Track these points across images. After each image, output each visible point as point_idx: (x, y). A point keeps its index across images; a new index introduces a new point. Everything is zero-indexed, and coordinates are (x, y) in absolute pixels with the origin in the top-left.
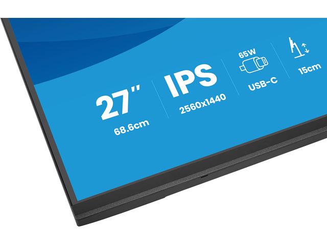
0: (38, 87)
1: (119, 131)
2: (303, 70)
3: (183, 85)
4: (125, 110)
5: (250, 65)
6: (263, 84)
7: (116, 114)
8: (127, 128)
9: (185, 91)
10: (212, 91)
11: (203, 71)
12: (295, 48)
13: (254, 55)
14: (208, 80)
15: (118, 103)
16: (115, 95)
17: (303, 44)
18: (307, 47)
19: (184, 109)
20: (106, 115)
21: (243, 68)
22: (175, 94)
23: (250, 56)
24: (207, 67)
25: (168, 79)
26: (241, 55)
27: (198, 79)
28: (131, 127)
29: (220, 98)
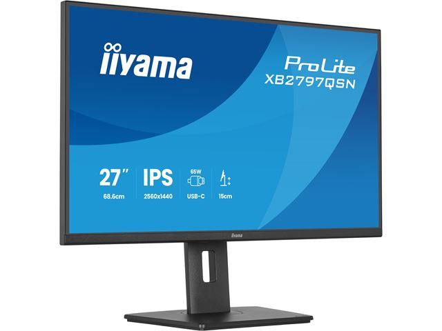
0: (72, 148)
1: (106, 196)
2: (222, 196)
3: (153, 178)
4: (114, 184)
5: (194, 181)
6: (196, 196)
7: (108, 184)
8: (111, 196)
9: (152, 184)
10: (166, 190)
11: (167, 174)
12: (223, 179)
13: (199, 175)
14: (167, 181)
15: (113, 175)
16: (113, 171)
17: (229, 178)
18: (230, 181)
19: (148, 196)
20: (103, 183)
21: (189, 181)
22: (146, 184)
23: (196, 174)
24: (170, 172)
25: (146, 171)
26: (192, 172)
27: (162, 178)
28: (114, 197)
29: (169, 196)
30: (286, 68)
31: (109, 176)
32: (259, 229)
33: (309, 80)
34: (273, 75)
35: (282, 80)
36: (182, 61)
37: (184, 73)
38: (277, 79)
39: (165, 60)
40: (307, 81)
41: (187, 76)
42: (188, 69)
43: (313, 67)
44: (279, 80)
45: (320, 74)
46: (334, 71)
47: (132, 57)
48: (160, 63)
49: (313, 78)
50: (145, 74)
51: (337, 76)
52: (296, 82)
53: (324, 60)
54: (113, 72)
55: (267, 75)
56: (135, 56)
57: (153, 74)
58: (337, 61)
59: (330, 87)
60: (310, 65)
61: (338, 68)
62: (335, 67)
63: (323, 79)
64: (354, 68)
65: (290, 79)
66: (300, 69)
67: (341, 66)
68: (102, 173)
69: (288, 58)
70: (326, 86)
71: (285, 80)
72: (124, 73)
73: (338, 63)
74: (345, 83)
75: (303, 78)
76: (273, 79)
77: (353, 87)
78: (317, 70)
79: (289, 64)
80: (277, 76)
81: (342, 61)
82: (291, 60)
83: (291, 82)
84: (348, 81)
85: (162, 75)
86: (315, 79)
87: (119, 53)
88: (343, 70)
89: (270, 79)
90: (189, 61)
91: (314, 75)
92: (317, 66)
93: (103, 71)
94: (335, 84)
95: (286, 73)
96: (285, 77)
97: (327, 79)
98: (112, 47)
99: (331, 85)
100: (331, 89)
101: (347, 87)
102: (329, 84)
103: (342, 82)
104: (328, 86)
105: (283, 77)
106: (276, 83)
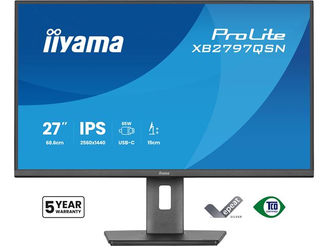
0: (20, 107)
1: (48, 143)
2: (150, 142)
3: (88, 129)
4: (55, 133)
5: (125, 131)
6: (126, 143)
7: (50, 133)
8: (52, 143)
9: (87, 133)
11: (101, 125)
12: (152, 129)
13: (129, 126)
14: (101, 131)
15: (54, 127)
16: (54, 124)
17: (157, 129)
18: (158, 131)
19: (83, 142)
20: (46, 133)
21: (121, 131)
22: (82, 133)
23: (127, 126)
24: (103, 124)
25: (82, 124)
26: (123, 124)
27: (96, 129)
28: (55, 143)
29: (103, 143)
30: (213, 38)
31: (51, 128)
32: (185, 169)
33: (236, 47)
34: (200, 45)
35: (209, 48)
36: (114, 39)
37: (116, 48)
38: (204, 48)
39: (99, 39)
40: (234, 48)
41: (119, 50)
42: (120, 45)
43: (240, 37)
44: (206, 49)
45: (248, 41)
46: (263, 38)
47: (70, 38)
48: (95, 42)
49: (240, 46)
50: (81, 50)
51: (266, 42)
52: (223, 49)
53: (252, 30)
54: (54, 50)
55: (195, 46)
56: (73, 37)
57: (89, 50)
58: (265, 30)
59: (258, 52)
60: (238, 35)
61: (266, 37)
62: (264, 35)
63: (251, 46)
64: (284, 35)
65: (216, 47)
66: (227, 38)
67: (270, 34)
68: (45, 125)
69: (216, 30)
70: (254, 51)
71: (212, 49)
72: (64, 50)
73: (268, 32)
74: (274, 48)
75: (230, 46)
76: (201, 49)
77: (283, 51)
78: (245, 38)
79: (216, 36)
80: (204, 46)
81: (271, 30)
82: (218, 32)
83: (218, 50)
84: (278, 46)
85: (97, 50)
86: (242, 46)
87: (60, 36)
88: (272, 37)
89: (197, 48)
90: (121, 39)
91: (242, 43)
92: (245, 35)
93: (46, 50)
94: (264, 49)
95: (213, 43)
96: (212, 46)
97: (255, 46)
98: (54, 32)
99: (260, 50)
100: (259, 53)
101: (276, 51)
102: (258, 49)
103: (271, 47)
104: (256, 51)
105: (210, 46)
106: (203, 51)
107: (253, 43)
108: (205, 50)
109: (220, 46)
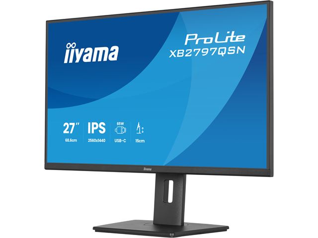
0: (49, 110)
1: (67, 140)
2: (137, 141)
3: (93, 128)
4: (71, 132)
5: (119, 130)
6: (120, 141)
7: (68, 132)
8: (69, 140)
9: (93, 132)
10: (101, 136)
11: (102, 125)
12: (139, 128)
13: (122, 126)
14: (102, 130)
15: (71, 127)
17: (143, 128)
18: (143, 130)
19: (90, 140)
20: (65, 132)
22: (89, 132)
23: (121, 126)
24: (104, 124)
25: (89, 123)
26: (118, 124)
27: (99, 129)
28: (71, 140)
29: (103, 140)
30: (186, 44)
31: (69, 127)
32: (164, 165)
33: (204, 51)
34: (176, 51)
36: (112, 49)
37: (113, 56)
38: (178, 53)
39: (101, 49)
40: (202, 52)
41: (115, 59)
42: (116, 53)
43: (208, 40)
44: (180, 53)
46: (226, 41)
47: (82, 50)
48: (98, 52)
50: (89, 60)
51: (229, 44)
53: (218, 33)
54: (71, 61)
55: (171, 51)
56: (83, 49)
57: (94, 60)
58: (228, 32)
59: (222, 54)
60: (205, 39)
61: (229, 39)
62: (227, 37)
63: (216, 49)
64: (244, 37)
66: (197, 43)
67: (232, 36)
68: (64, 125)
69: (188, 36)
70: (219, 54)
71: (185, 53)
72: (77, 61)
73: (230, 34)
74: (236, 49)
75: (199, 50)
76: (176, 54)
77: (243, 52)
78: (211, 42)
79: (188, 41)
80: (179, 51)
81: (233, 32)
82: (190, 37)
83: (189, 54)
84: (239, 48)
85: (100, 60)
86: (209, 49)
87: (75, 48)
88: (234, 39)
89: (173, 54)
90: (116, 48)
92: (212, 39)
93: (66, 62)
94: (227, 51)
95: (185, 48)
96: (185, 51)
98: (71, 46)
99: (223, 52)
100: (223, 56)
101: (237, 53)
102: (222, 52)
103: (233, 49)
104: (220, 54)
105: (183, 51)
106: (178, 56)
107: (218, 45)
108: (179, 55)
109: (191, 50)
